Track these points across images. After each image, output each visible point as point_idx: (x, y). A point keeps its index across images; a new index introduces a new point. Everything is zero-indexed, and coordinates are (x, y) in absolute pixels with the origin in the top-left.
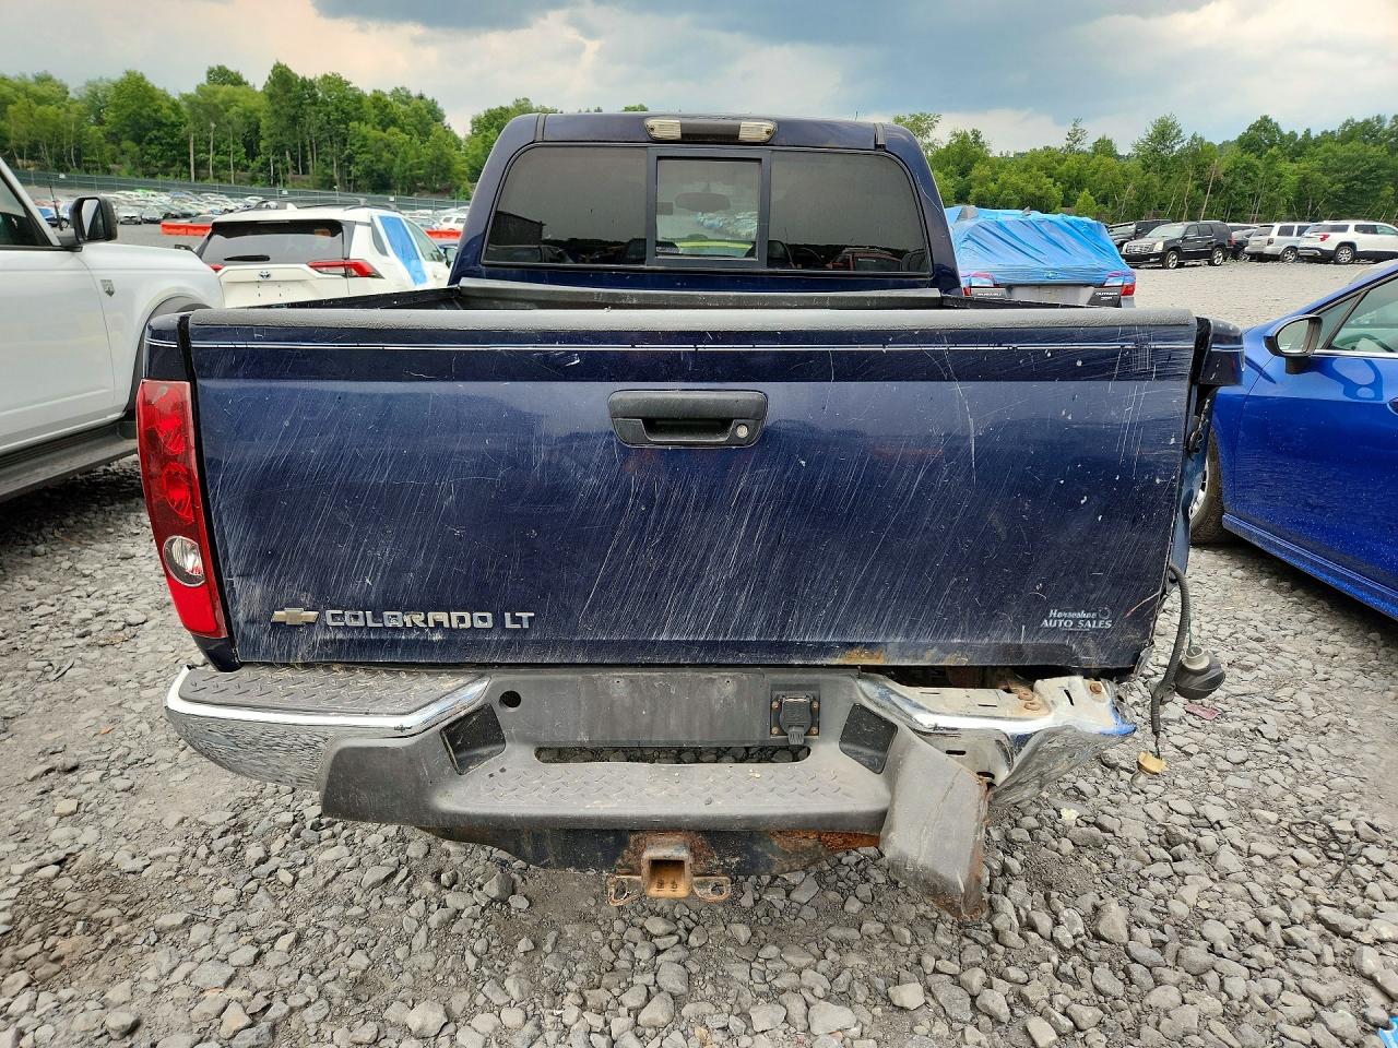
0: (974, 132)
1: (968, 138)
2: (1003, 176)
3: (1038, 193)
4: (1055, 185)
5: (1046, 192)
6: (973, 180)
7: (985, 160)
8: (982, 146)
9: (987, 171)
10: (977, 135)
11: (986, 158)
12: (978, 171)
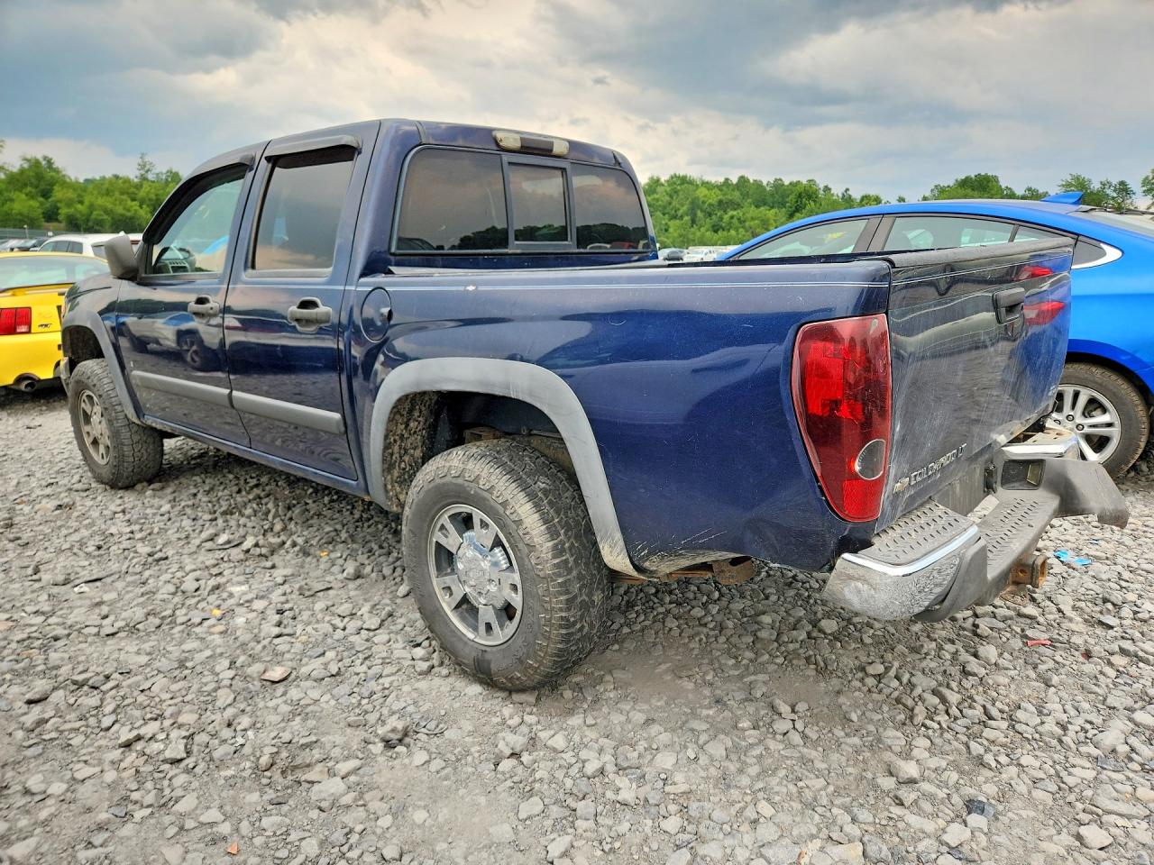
0: (45, 158)
1: (40, 163)
2: (87, 199)
3: (129, 214)
4: (141, 207)
5: (135, 213)
6: (60, 201)
7: (65, 184)
8: (57, 171)
9: (71, 194)
10: (49, 162)
11: (65, 182)
12: (58, 193)
